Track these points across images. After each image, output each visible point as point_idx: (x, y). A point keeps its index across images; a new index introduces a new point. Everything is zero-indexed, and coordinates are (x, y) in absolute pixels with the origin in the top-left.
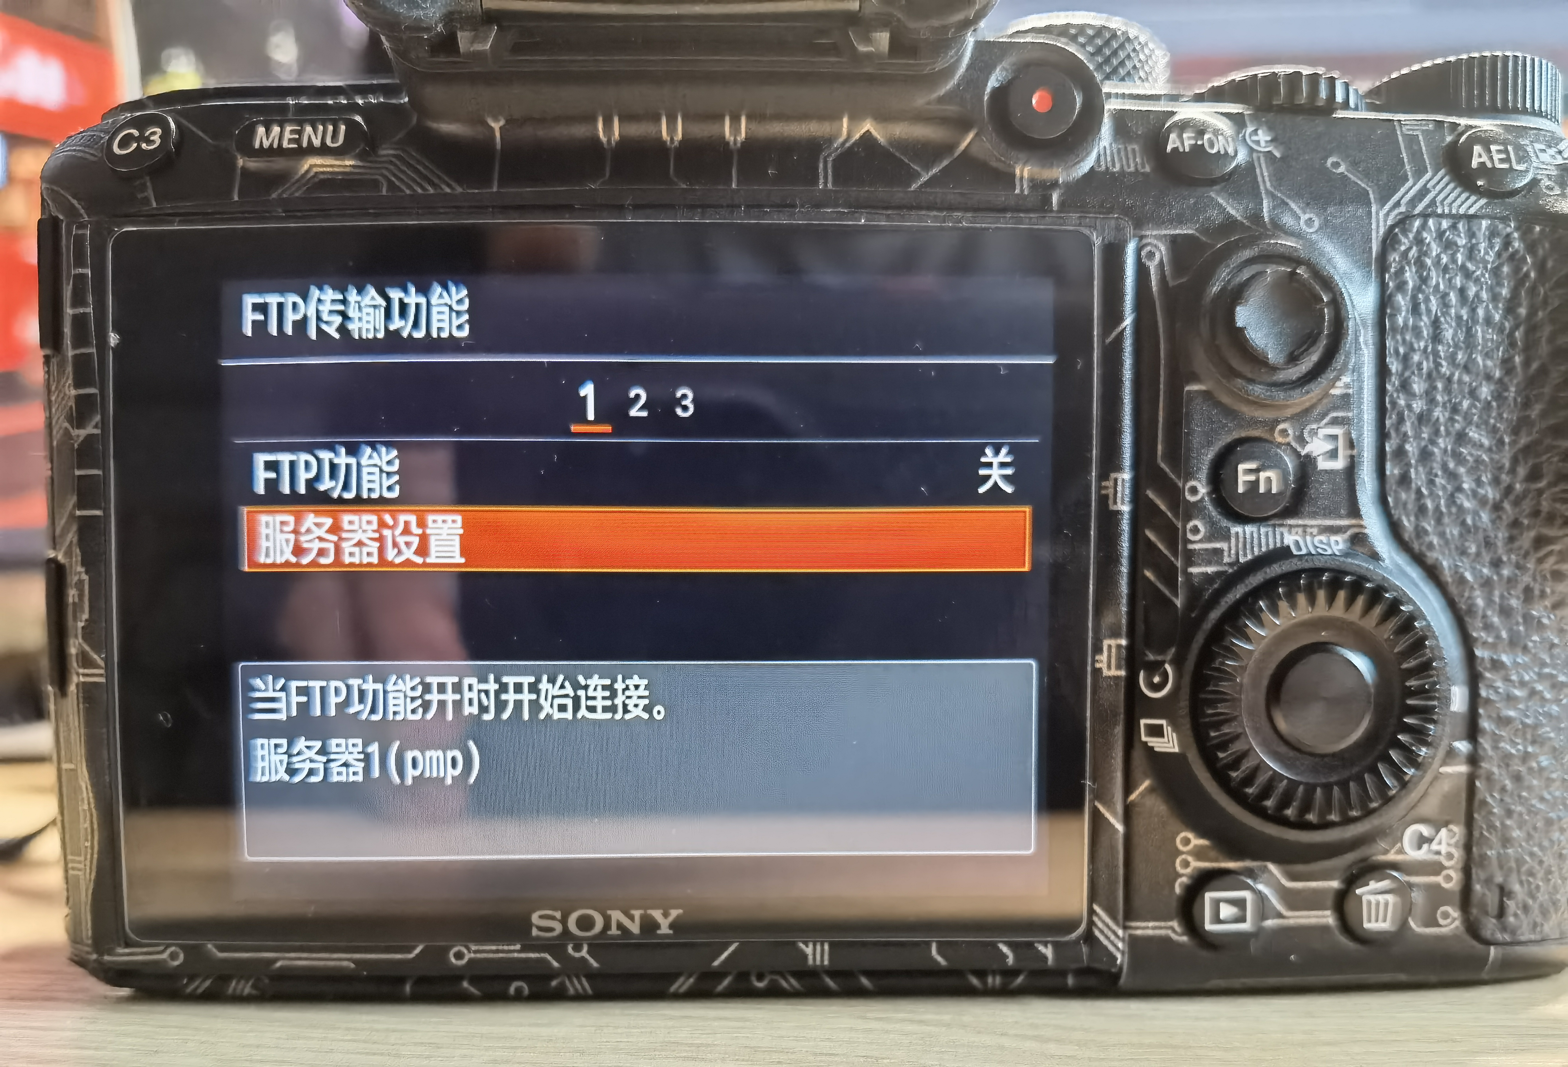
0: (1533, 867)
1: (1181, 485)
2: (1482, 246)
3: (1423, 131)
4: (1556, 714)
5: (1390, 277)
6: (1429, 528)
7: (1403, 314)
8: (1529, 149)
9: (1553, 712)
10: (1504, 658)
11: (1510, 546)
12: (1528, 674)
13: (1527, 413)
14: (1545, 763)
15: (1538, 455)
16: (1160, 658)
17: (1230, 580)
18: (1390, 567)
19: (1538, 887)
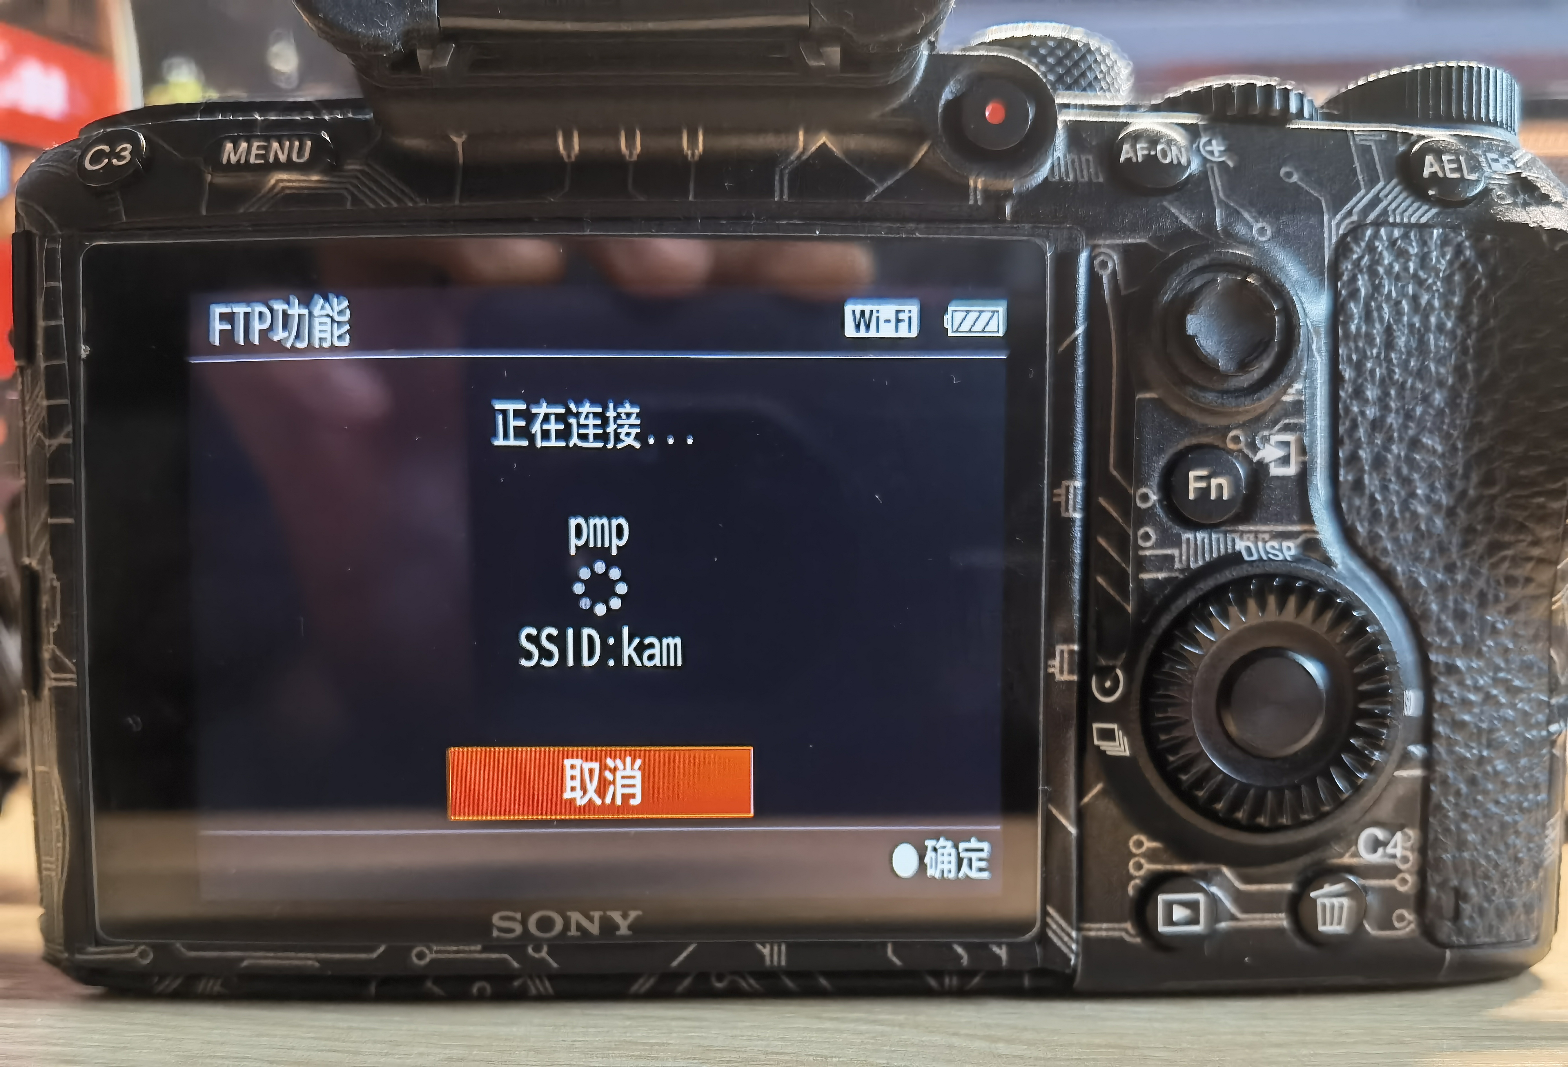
0: (1488, 870)
2: (1434, 254)
3: (1375, 141)
4: (1511, 718)
5: (1343, 286)
6: (1383, 534)
8: (1482, 159)
10: (1459, 663)
12: (1482, 677)
19: (1494, 890)
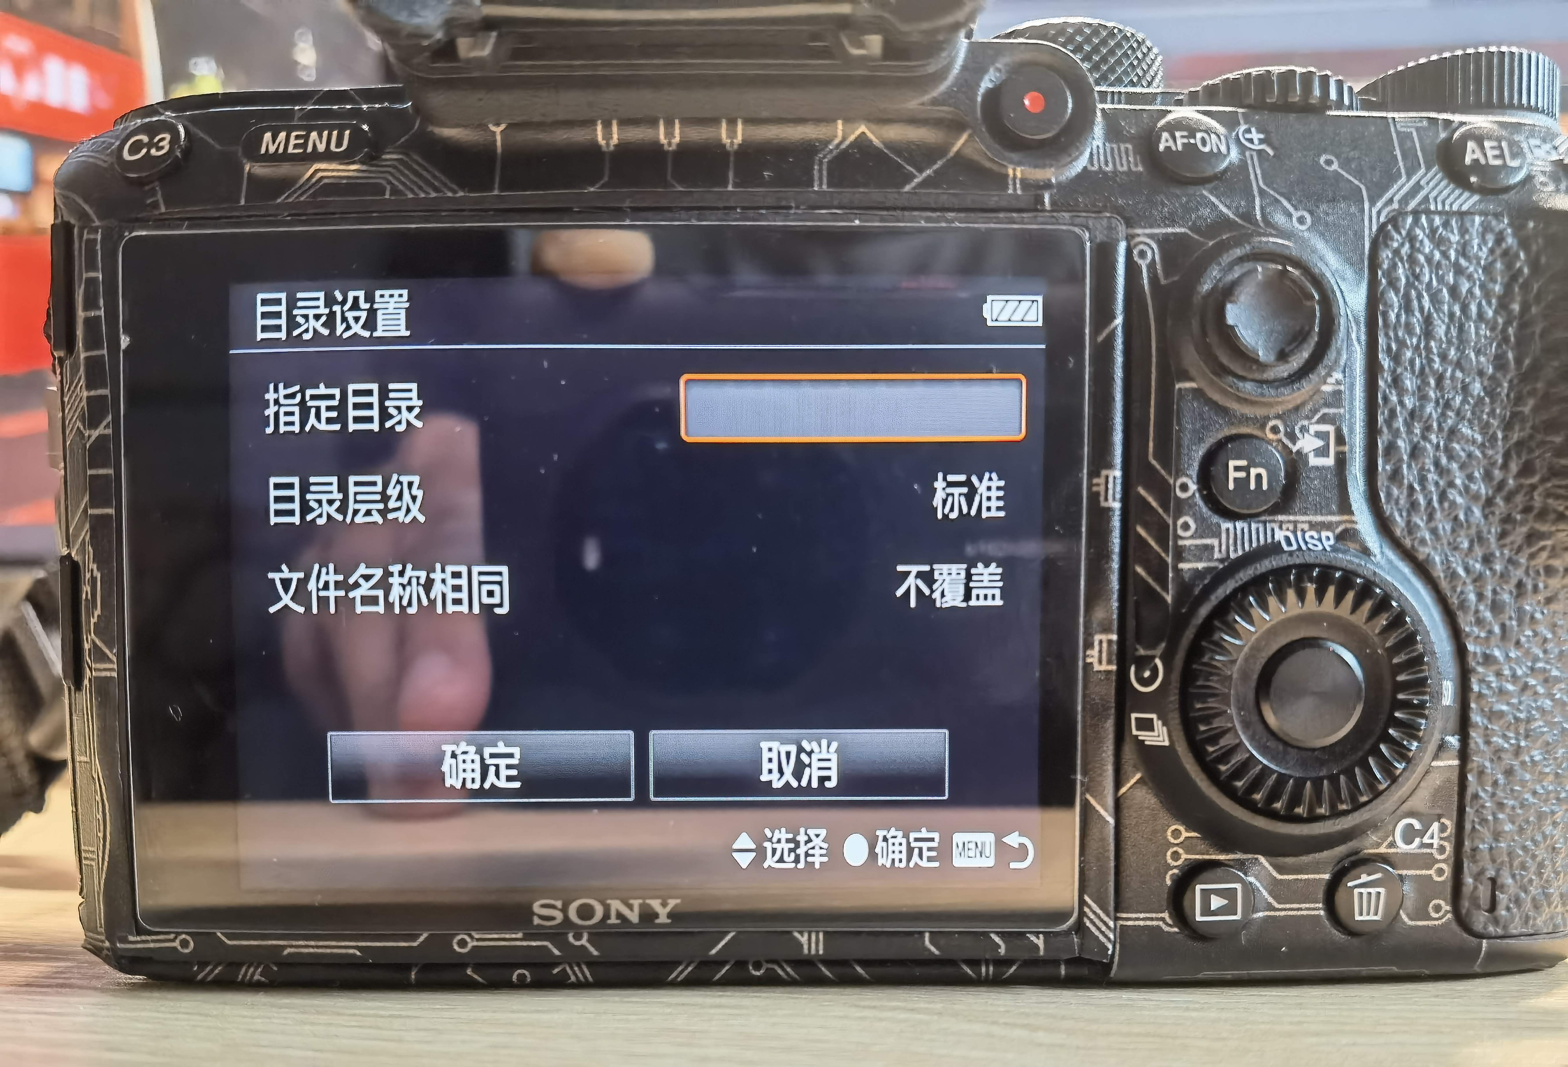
0: (1525, 861)
1: (1171, 481)
3: (1418, 129)
5: (1383, 275)
6: (1421, 524)
7: (1396, 310)
8: (1524, 145)
9: (1545, 706)
10: (1497, 653)
11: (1501, 542)
13: (1520, 408)
14: (1537, 758)
15: (1531, 451)
16: (1150, 653)
17: (1219, 577)
18: (1382, 562)
19: (1531, 881)
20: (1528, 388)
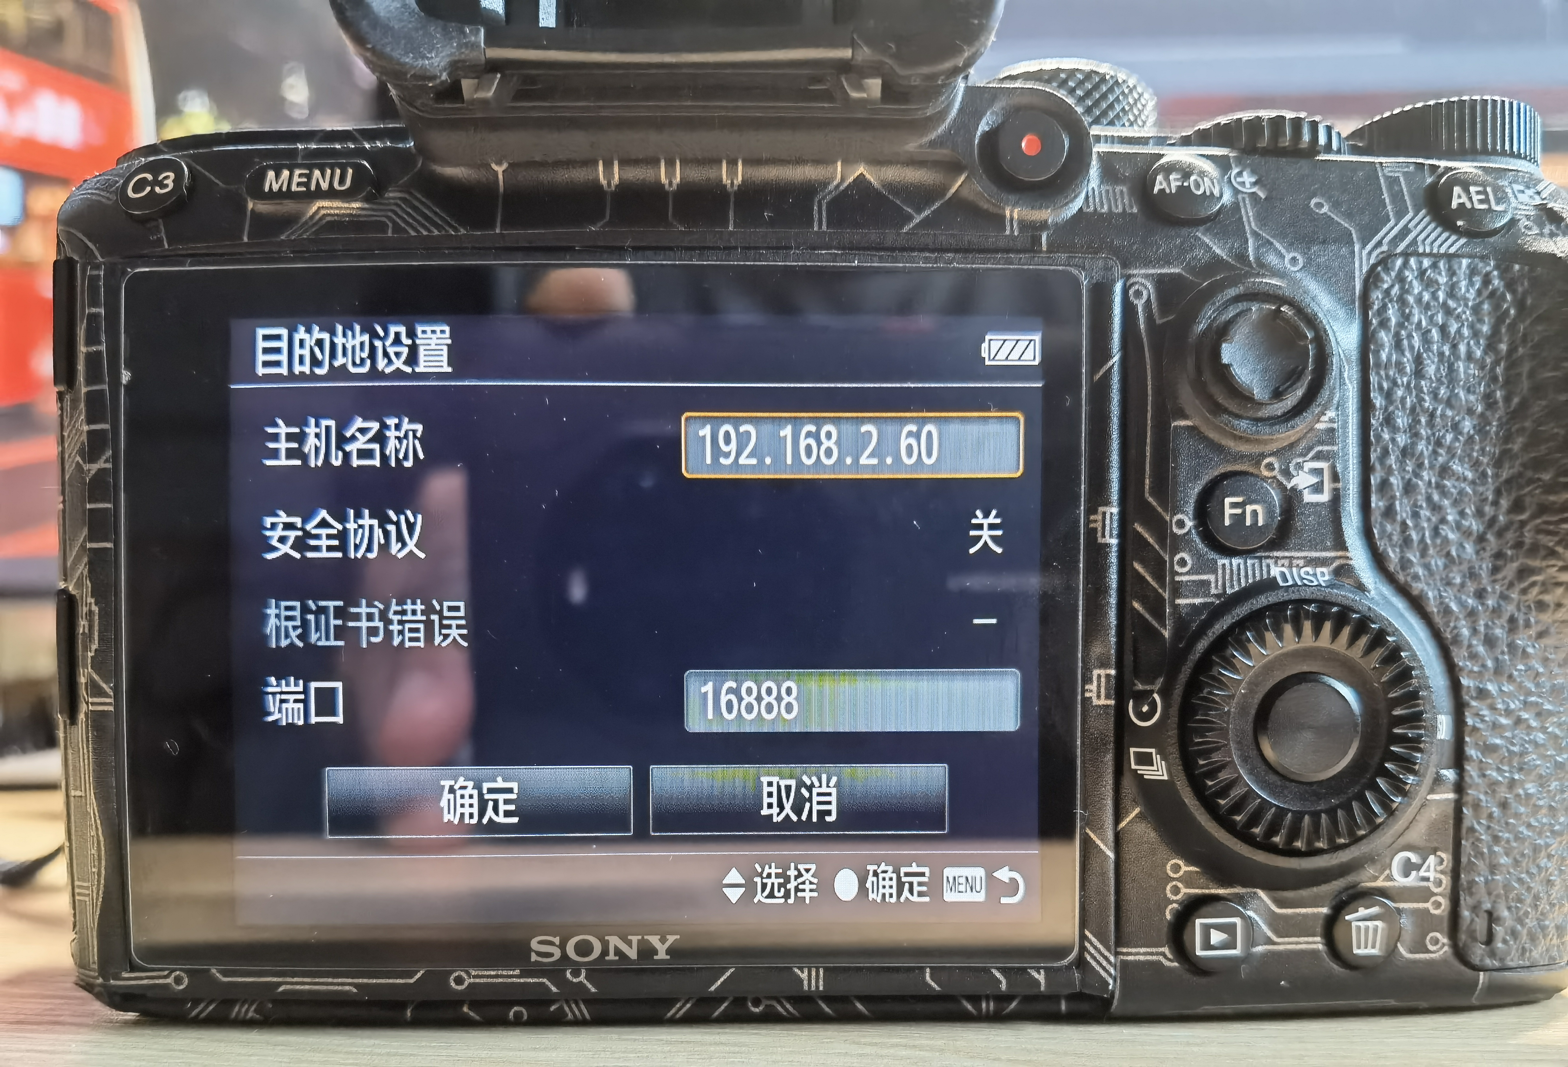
0: (1521, 893)
1: (1168, 518)
2: (1463, 284)
3: (1405, 173)
4: (1542, 742)
5: (1374, 315)
6: (1413, 558)
7: (1387, 350)
8: (1508, 190)
9: (1538, 740)
10: (1491, 687)
11: (1493, 578)
12: (1513, 702)
13: (1510, 446)
14: (1531, 791)
15: (1521, 487)
16: (1148, 688)
17: (1216, 612)
18: (1377, 597)
19: (1526, 914)
20: (1517, 426)
